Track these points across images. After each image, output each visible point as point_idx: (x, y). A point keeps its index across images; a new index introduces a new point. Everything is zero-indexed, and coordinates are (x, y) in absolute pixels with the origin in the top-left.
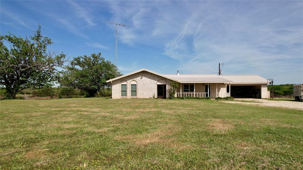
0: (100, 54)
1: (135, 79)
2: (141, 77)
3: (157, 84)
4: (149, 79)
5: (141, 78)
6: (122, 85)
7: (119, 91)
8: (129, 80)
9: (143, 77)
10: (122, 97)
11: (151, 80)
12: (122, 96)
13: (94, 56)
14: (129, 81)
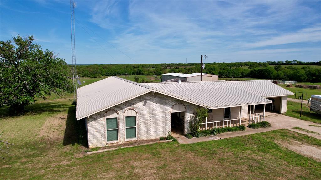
0: (31, 39)
1: (134, 106)
2: (143, 102)
3: (170, 112)
4: (158, 105)
5: (144, 104)
6: (107, 119)
7: (102, 131)
8: (122, 109)
9: (148, 102)
10: (109, 142)
11: (161, 106)
12: (108, 140)
13: (18, 40)
14: (121, 112)
